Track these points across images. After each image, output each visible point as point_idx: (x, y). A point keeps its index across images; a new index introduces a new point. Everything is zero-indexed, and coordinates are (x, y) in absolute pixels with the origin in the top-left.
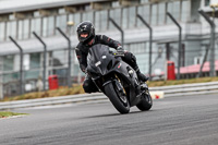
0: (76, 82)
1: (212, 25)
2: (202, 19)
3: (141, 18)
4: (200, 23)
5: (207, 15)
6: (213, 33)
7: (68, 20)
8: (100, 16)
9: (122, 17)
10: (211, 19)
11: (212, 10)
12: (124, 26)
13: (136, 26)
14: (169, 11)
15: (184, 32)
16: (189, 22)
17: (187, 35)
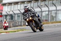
0: (43, 21)
7: (41, 3)
8: (50, 2)
9: (56, 3)
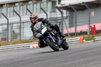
1: (62, 13)
2: (57, 10)
3: (29, 11)
4: (56, 12)
5: (59, 9)
6: (62, 17)
10: (61, 10)
11: (61, 6)
12: (21, 14)
13: (26, 14)
14: (42, 7)
15: (49, 17)
16: (51, 12)
17: (50, 18)
